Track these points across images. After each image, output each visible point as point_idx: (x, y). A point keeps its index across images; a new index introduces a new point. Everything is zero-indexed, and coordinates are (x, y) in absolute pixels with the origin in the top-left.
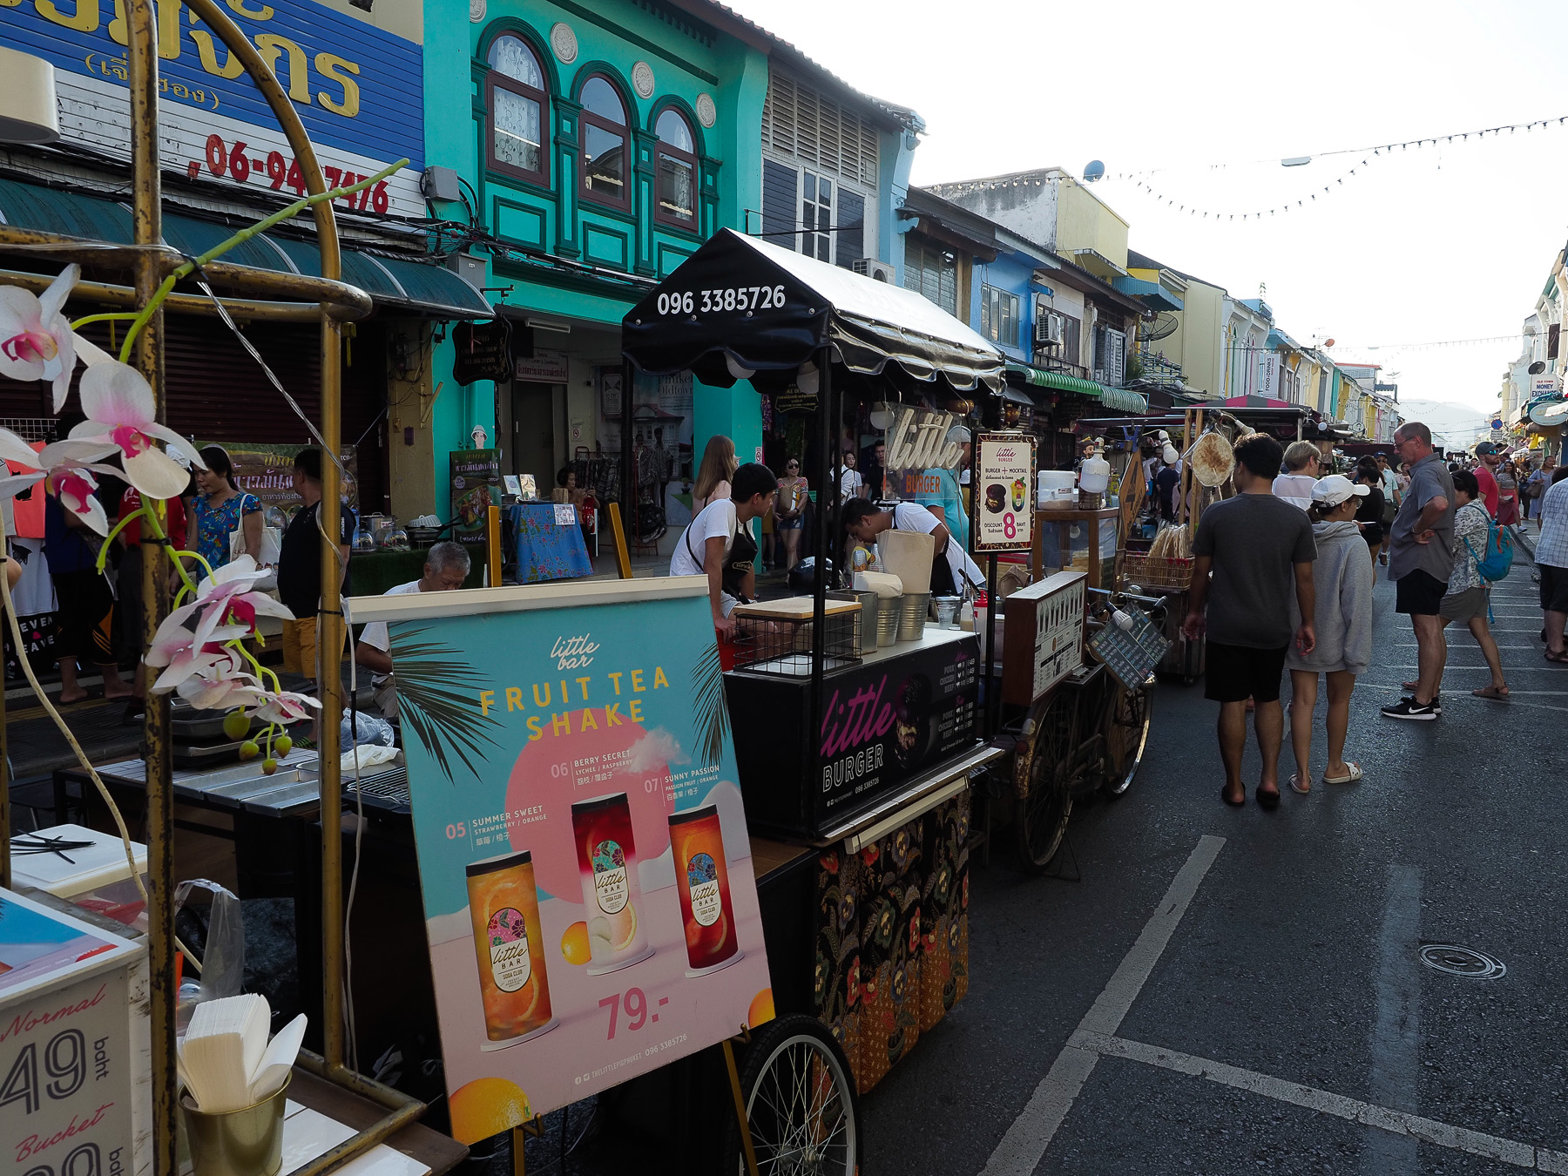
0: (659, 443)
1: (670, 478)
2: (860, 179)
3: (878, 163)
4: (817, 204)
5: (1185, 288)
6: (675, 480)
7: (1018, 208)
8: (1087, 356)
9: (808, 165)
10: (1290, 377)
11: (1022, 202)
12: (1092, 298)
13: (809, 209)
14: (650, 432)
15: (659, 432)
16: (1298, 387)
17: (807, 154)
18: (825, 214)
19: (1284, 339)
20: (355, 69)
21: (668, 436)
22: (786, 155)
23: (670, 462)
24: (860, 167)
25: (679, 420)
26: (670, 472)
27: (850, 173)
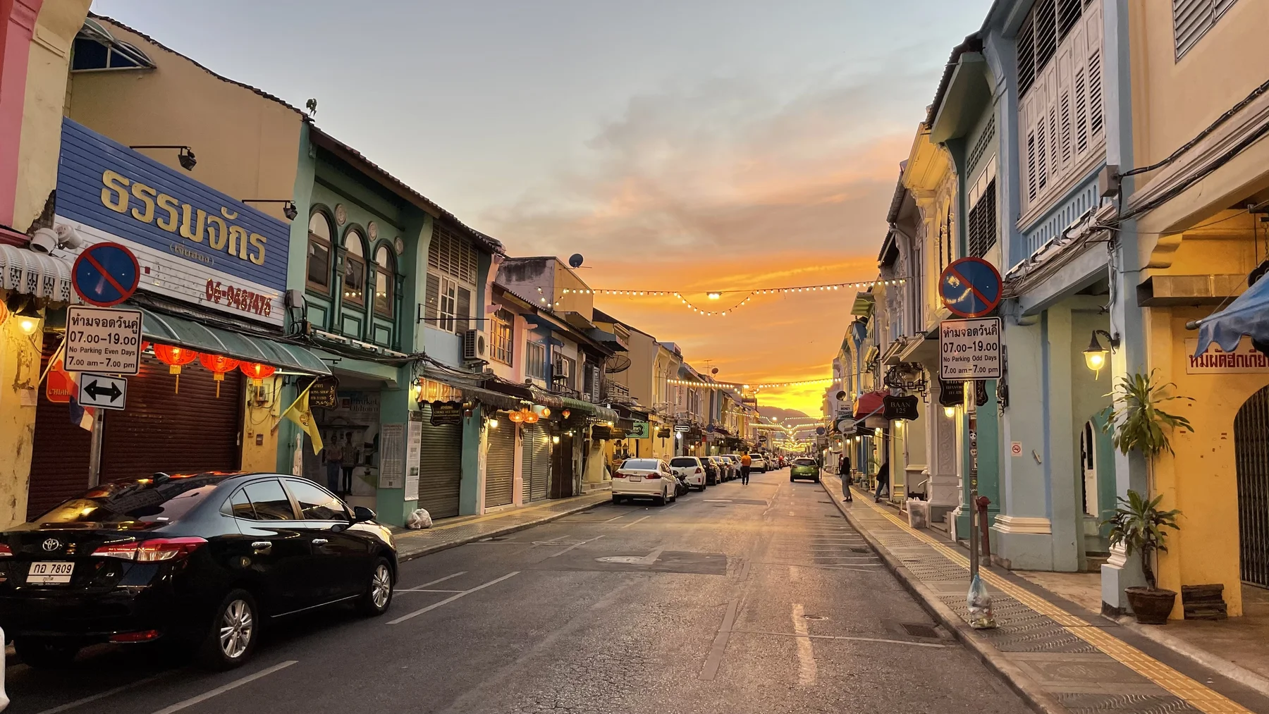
0: (349, 442)
1: (356, 464)
2: (468, 281)
3: (477, 270)
4: (448, 297)
5: (629, 336)
6: (361, 465)
7: (527, 282)
8: (580, 384)
9: (445, 274)
10: (692, 395)
11: (530, 277)
12: (582, 347)
13: (444, 299)
14: (342, 435)
15: (349, 435)
16: (697, 401)
17: (444, 269)
18: (451, 302)
19: (689, 369)
20: (264, 240)
21: (356, 437)
22: (435, 269)
23: (358, 454)
24: (469, 274)
25: (365, 428)
26: (357, 460)
27: (464, 278)
